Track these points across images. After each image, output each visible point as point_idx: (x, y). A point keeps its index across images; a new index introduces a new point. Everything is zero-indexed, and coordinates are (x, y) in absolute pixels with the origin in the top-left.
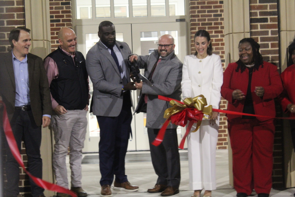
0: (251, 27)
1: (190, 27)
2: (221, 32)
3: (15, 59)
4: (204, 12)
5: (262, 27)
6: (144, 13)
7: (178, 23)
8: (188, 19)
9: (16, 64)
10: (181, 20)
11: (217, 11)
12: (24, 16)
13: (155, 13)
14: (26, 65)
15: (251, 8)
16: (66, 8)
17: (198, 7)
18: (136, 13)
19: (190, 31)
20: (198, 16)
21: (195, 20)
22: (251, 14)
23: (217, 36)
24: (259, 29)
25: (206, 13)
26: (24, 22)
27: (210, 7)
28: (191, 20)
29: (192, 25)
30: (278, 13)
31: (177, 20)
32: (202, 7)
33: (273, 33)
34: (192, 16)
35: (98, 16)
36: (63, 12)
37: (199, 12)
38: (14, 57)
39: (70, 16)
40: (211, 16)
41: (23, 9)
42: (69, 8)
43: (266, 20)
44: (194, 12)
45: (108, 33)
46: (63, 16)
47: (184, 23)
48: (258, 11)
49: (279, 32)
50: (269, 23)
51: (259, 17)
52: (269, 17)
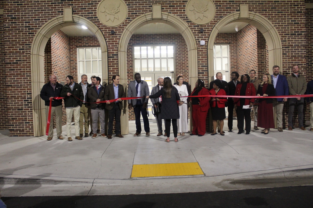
0: (198, 75)
1: (175, 75)
2: (187, 77)
3: (114, 86)
4: (181, 70)
5: (202, 75)
6: (159, 70)
7: (171, 74)
8: (175, 72)
9: (115, 88)
10: (172, 72)
11: (185, 70)
12: (118, 71)
13: (163, 70)
14: (118, 88)
15: (198, 69)
16: (131, 68)
17: (178, 68)
18: (156, 70)
19: (175, 77)
20: (179, 71)
21: (177, 73)
22: (198, 71)
23: (185, 78)
24: (201, 76)
25: (182, 70)
26: (118, 73)
27: (183, 68)
28: (176, 73)
29: (176, 74)
30: (208, 71)
31: (171, 73)
32: (180, 68)
33: (206, 77)
34: (176, 71)
35: (142, 71)
36: (130, 69)
37: (179, 70)
38: (114, 85)
39: (132, 71)
40: (183, 71)
41: (118, 68)
42: (132, 68)
43: (203, 73)
44: (177, 70)
45: (138, 78)
46: (130, 71)
47: (174, 74)
48: (201, 70)
49: (208, 77)
50: (205, 74)
51: (201, 72)
52: (204, 72)
